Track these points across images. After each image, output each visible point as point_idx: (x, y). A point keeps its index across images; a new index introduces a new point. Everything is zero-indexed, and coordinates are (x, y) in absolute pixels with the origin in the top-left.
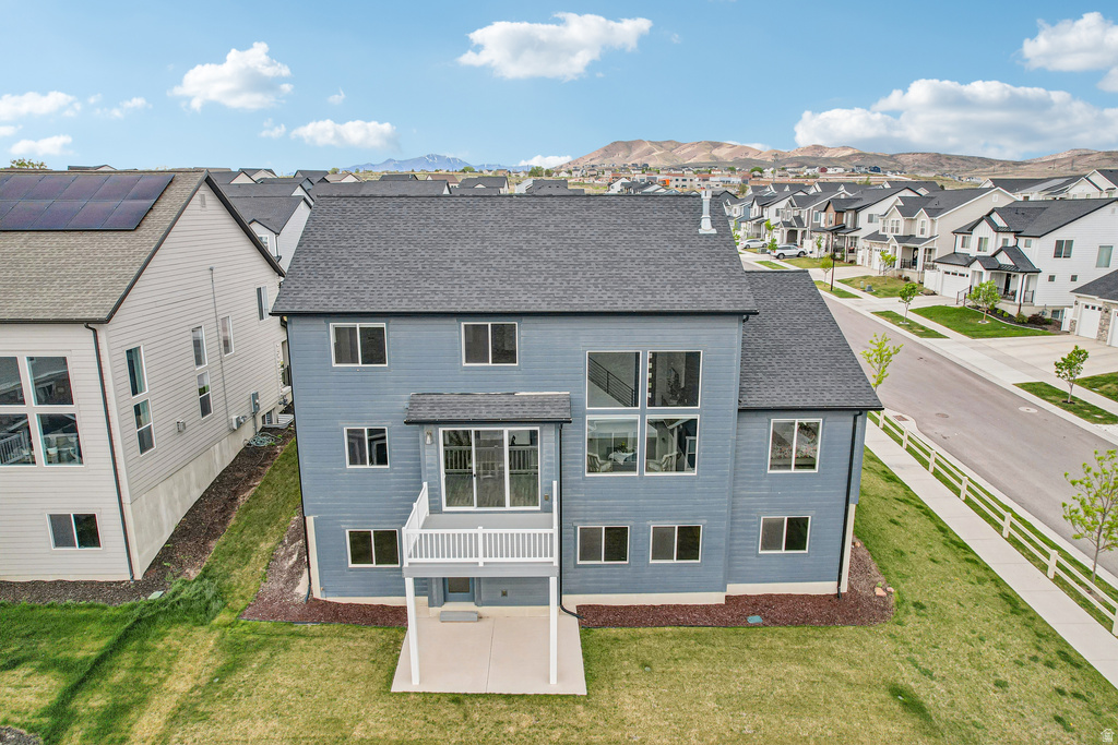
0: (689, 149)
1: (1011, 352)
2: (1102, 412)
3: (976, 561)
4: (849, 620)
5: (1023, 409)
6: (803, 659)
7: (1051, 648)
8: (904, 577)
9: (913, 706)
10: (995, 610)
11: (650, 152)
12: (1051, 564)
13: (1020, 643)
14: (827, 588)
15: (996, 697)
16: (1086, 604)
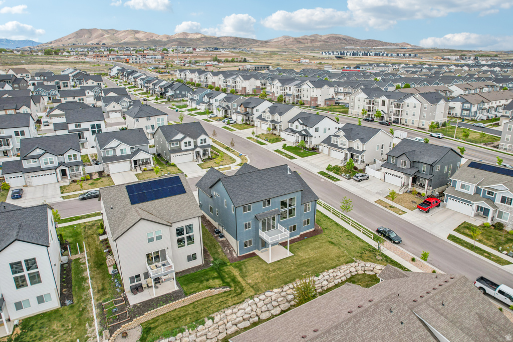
0: (123, 34)
1: (312, 162)
2: (335, 178)
3: (329, 219)
4: (318, 234)
5: (321, 180)
6: (316, 241)
7: (344, 230)
8: (321, 224)
9: (332, 243)
10: (335, 226)
11: (103, 35)
12: (340, 216)
13: (340, 230)
14: (313, 229)
15: (340, 239)
16: (346, 221)
